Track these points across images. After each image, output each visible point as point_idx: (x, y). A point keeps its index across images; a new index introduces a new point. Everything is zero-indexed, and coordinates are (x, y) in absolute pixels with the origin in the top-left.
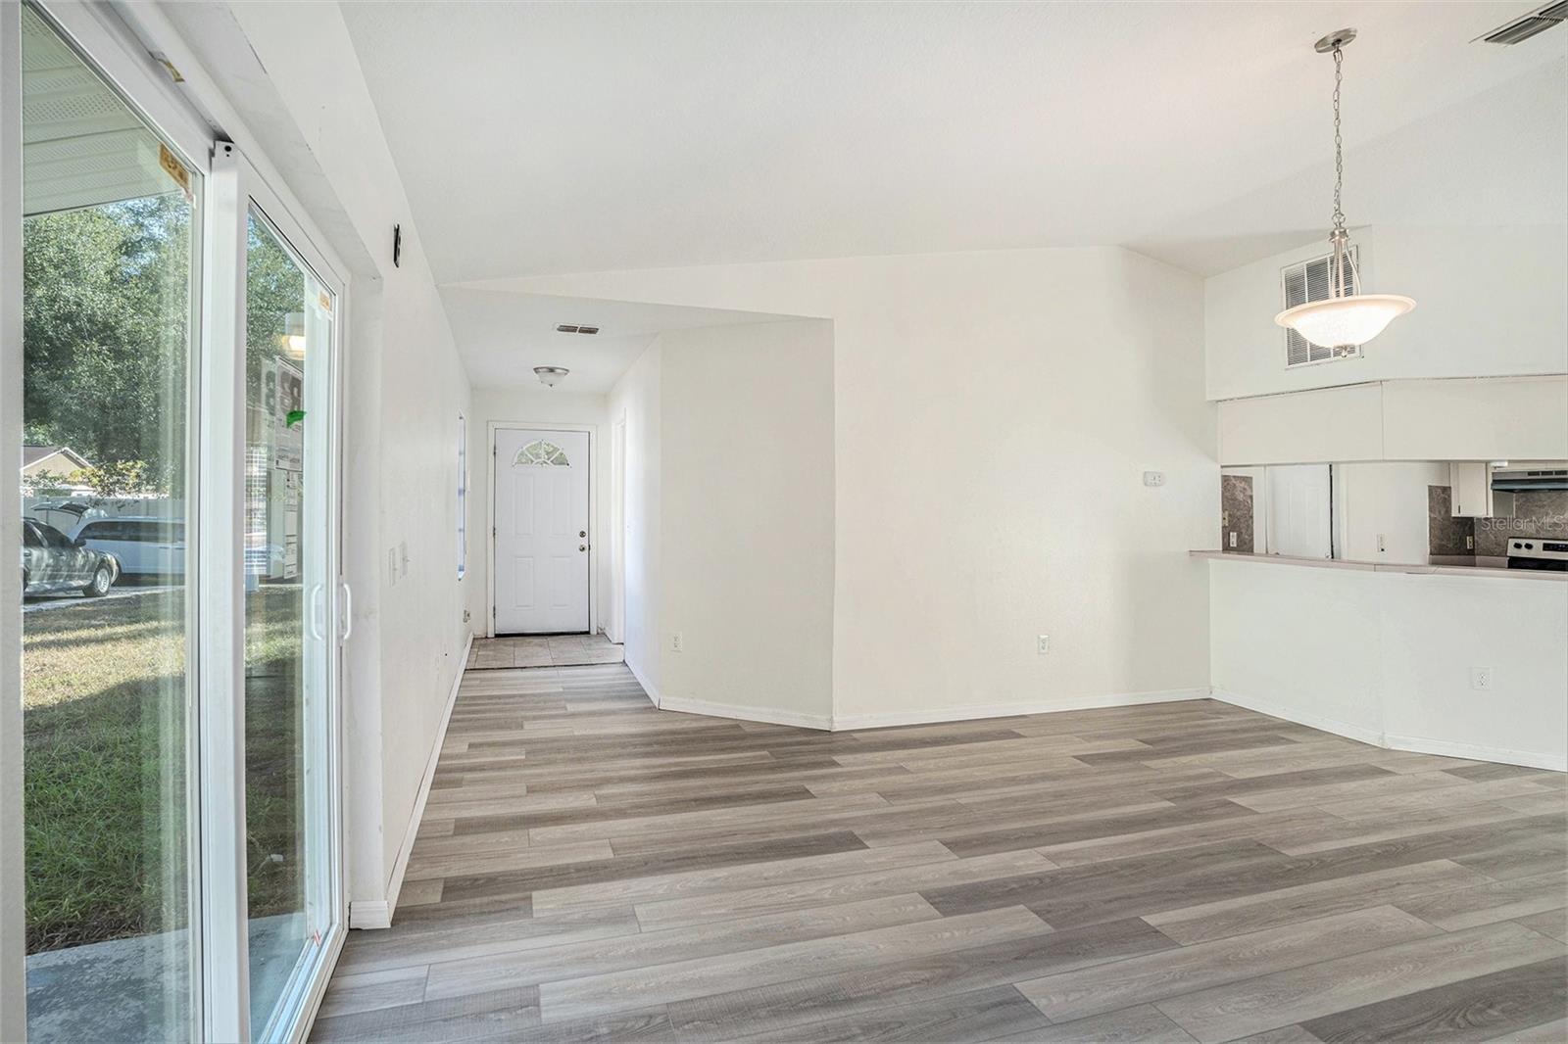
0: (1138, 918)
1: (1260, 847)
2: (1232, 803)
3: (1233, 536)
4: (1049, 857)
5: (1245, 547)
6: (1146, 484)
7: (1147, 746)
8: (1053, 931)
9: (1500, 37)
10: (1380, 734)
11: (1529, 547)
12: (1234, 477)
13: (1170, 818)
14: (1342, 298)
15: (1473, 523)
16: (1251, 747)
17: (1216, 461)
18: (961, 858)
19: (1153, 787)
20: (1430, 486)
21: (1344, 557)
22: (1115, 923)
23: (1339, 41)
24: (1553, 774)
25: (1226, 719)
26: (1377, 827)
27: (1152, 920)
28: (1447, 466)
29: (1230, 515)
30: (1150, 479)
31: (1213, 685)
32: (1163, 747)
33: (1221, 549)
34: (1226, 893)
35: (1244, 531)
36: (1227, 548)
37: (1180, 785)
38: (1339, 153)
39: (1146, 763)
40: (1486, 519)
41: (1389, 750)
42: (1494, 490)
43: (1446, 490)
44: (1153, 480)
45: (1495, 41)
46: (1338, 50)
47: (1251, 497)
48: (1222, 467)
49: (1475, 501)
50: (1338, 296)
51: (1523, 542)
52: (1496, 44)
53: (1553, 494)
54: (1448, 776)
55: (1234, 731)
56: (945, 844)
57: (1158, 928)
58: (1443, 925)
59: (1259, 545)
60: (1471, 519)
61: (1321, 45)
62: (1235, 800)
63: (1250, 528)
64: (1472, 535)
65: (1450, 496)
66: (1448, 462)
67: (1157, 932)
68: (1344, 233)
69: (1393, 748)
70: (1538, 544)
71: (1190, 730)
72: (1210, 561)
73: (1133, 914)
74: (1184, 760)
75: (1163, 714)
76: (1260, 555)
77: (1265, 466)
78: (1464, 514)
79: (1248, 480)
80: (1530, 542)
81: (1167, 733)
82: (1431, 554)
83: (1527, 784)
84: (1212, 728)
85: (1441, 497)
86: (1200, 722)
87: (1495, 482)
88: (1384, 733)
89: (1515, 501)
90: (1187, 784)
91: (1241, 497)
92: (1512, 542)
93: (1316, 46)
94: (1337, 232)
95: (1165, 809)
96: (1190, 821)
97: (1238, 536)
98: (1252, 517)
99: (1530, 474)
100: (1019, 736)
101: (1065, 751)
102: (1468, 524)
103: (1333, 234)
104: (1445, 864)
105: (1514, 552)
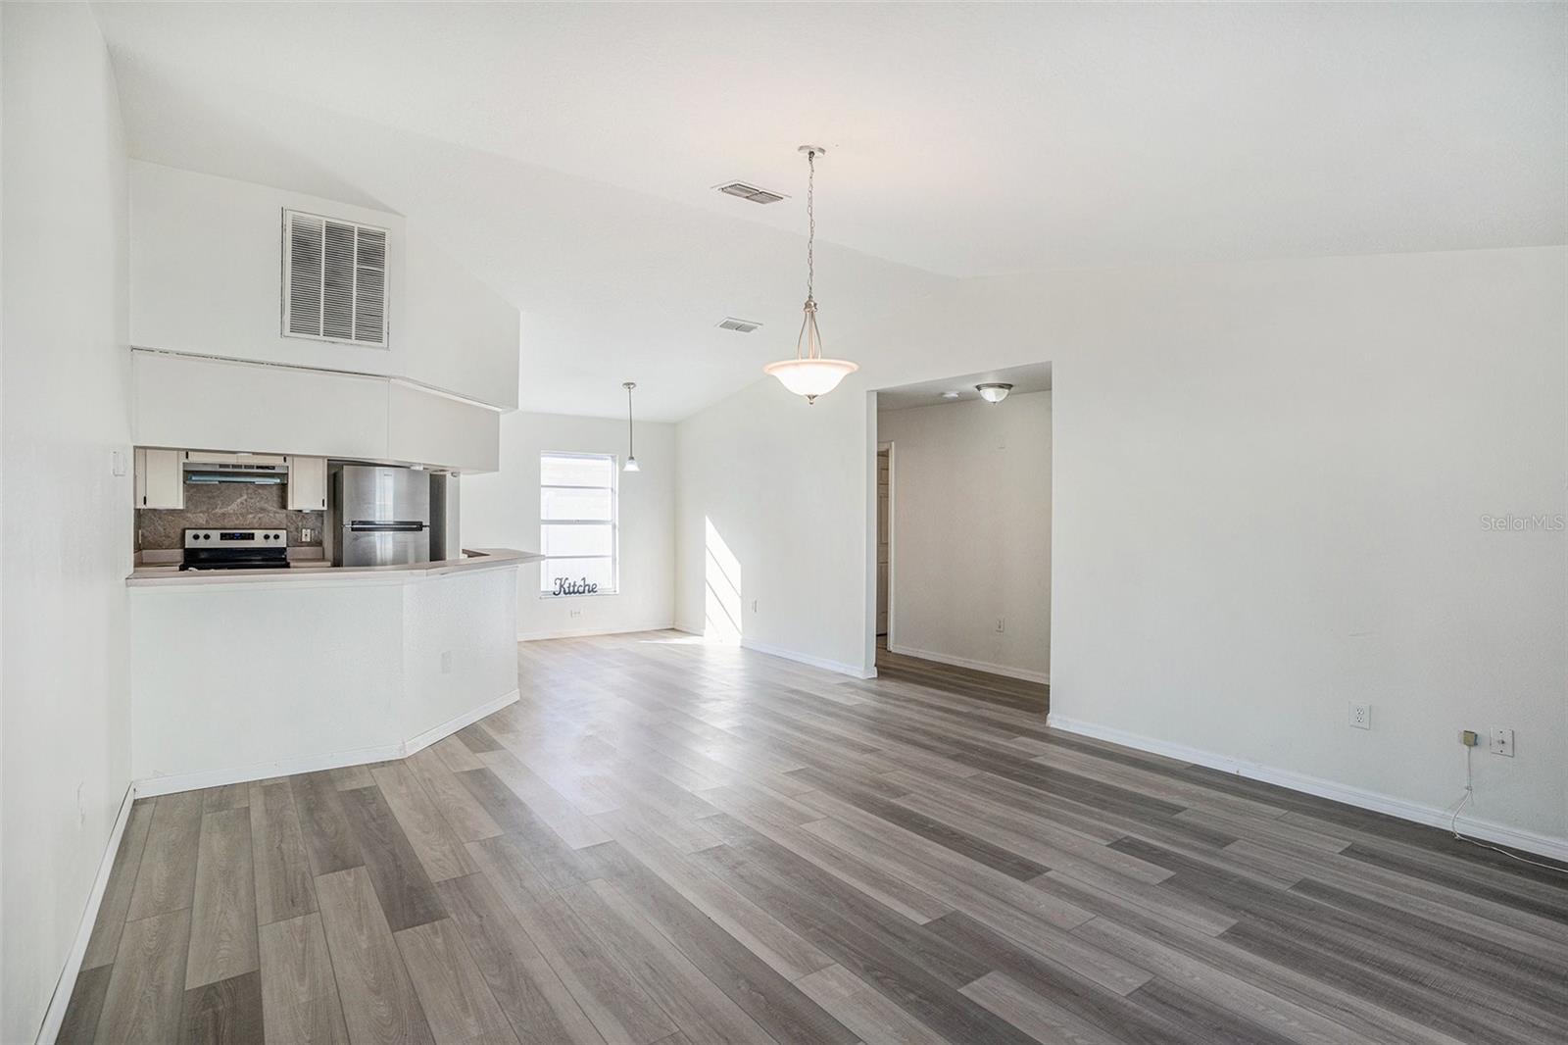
11: (206, 537)
15: (163, 515)
40: (177, 511)
41: (411, 757)
42: (186, 481)
49: (167, 495)
51: (202, 532)
60: (163, 510)
69: (411, 753)
70: (215, 534)
78: (158, 505)
80: (206, 532)
87: (187, 472)
92: (190, 534)
99: (221, 466)
102: (160, 515)
105: (190, 543)
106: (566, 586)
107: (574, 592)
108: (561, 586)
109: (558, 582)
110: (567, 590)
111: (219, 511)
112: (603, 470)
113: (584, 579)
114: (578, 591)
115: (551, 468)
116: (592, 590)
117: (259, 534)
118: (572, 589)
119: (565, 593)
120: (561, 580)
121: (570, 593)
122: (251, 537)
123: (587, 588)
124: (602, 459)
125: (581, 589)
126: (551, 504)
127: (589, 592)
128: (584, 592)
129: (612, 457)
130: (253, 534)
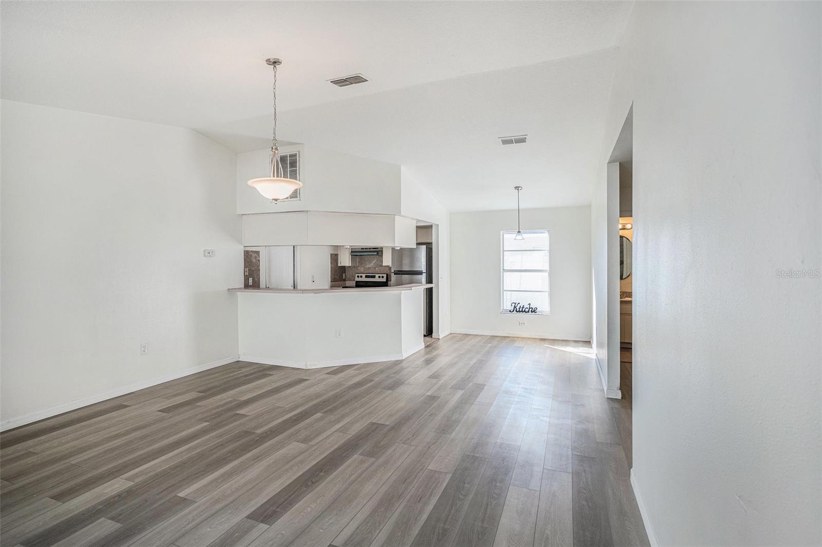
0: (176, 495)
1: (247, 433)
2: (238, 414)
3: (251, 280)
4: (128, 479)
5: (256, 285)
6: (205, 256)
7: (201, 394)
8: (121, 525)
9: (336, 82)
10: (305, 363)
11: (361, 277)
12: (251, 251)
13: (204, 432)
14: (275, 178)
15: (345, 269)
16: (253, 382)
17: (242, 245)
18: (64, 503)
19: (200, 417)
20: (331, 254)
21: (299, 288)
22: (161, 504)
23: (275, 62)
24: (359, 366)
25: (244, 370)
26: (297, 407)
27: (182, 494)
28: (336, 247)
29: (249, 270)
30: (207, 254)
31: (240, 354)
32: (209, 392)
33: (243, 287)
34: (226, 463)
35: (255, 277)
36: (247, 286)
37: (214, 411)
38: (275, 113)
39: (198, 404)
40: (349, 267)
41: (309, 369)
42: (351, 255)
43: (337, 255)
44: (209, 253)
45: (334, 83)
46: (275, 66)
47: (259, 261)
48: (244, 247)
49: (345, 260)
50: (274, 177)
51: (360, 275)
52: (334, 85)
53: (368, 256)
54: (328, 376)
55: (246, 376)
56: (52, 498)
57: (185, 497)
58: (312, 443)
59: (262, 285)
60: (345, 266)
61: (268, 61)
62: (238, 412)
63: (258, 275)
64: (345, 273)
65: (338, 258)
66: (337, 246)
67: (185, 499)
68: (276, 149)
69: (310, 368)
70: (364, 276)
71: (225, 380)
72: (238, 293)
73: (173, 494)
74: (219, 397)
75: (213, 374)
76: (263, 289)
77: (266, 246)
78: (342, 265)
79: (258, 253)
80: (361, 275)
81: (213, 385)
82: (331, 282)
83: (351, 372)
84: (236, 376)
85: (334, 258)
86: (231, 375)
87: (352, 252)
88: (307, 363)
89: (358, 259)
90: (217, 410)
91: (254, 260)
92: (357, 275)
93: (266, 61)
94: (274, 147)
95: (205, 426)
96: (215, 430)
97: (253, 280)
98: (259, 270)
99: (362, 249)
100: (126, 406)
101: (152, 409)
102: (343, 268)
103: (272, 148)
104: (319, 415)
105: (357, 279)
106: (518, 308)
107: (522, 311)
108: (515, 307)
109: (513, 305)
110: (518, 309)
111: (367, 266)
112: (542, 239)
113: (530, 304)
114: (525, 311)
115: (510, 240)
116: (534, 311)
117: (377, 276)
118: (521, 309)
119: (516, 311)
120: (515, 304)
121: (519, 311)
122: (374, 277)
123: (531, 310)
124: (542, 233)
125: (527, 310)
126: (510, 261)
127: (532, 312)
128: (528, 312)
129: (548, 231)
130: (375, 276)
